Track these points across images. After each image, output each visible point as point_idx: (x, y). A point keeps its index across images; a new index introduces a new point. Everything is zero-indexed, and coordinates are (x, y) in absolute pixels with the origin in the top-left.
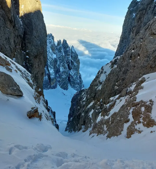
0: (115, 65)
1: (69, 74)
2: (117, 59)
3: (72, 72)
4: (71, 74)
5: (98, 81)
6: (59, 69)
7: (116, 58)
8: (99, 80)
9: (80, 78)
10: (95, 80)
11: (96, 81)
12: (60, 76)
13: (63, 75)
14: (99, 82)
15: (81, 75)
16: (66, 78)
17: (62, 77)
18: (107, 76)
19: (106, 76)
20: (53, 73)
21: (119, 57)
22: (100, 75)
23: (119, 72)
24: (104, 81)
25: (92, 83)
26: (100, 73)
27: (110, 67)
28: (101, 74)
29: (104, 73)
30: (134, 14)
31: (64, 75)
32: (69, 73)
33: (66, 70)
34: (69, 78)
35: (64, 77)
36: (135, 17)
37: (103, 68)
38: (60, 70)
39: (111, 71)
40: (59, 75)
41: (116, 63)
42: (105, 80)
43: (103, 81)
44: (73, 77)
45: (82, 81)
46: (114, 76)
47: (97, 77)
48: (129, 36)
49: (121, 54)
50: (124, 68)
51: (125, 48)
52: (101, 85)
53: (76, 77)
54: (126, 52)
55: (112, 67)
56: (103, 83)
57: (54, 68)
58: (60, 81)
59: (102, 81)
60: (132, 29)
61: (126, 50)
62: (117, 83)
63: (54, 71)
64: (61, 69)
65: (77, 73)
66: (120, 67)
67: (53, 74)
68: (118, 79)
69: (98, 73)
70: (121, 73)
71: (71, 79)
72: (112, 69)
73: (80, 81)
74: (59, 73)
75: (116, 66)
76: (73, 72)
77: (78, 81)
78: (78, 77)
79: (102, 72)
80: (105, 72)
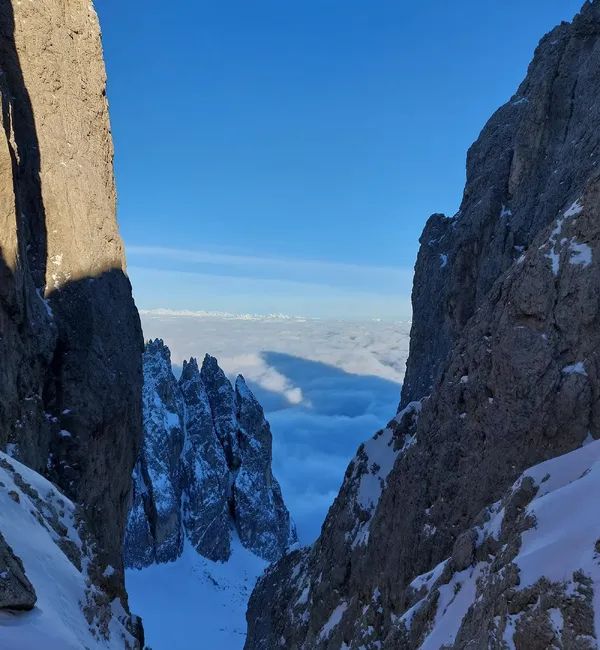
0: (408, 436)
1: (233, 488)
2: (413, 411)
3: (243, 480)
4: (237, 485)
5: (352, 506)
6: (192, 471)
7: (407, 409)
8: (356, 504)
9: (278, 498)
10: (339, 505)
11: (343, 508)
12: (194, 502)
13: (206, 495)
14: (357, 508)
15: (279, 488)
16: (218, 507)
17: (204, 502)
18: (386, 484)
19: (382, 483)
20: (165, 491)
21: (417, 405)
22: (356, 481)
23: (427, 463)
24: (376, 504)
25: (327, 520)
26: (354, 474)
27: (389, 445)
28: (358, 476)
29: (370, 472)
30: (444, 258)
31: (212, 495)
32: (231, 482)
33: (218, 473)
34: (232, 504)
35: (212, 502)
36: (448, 264)
37: (365, 450)
38: (193, 474)
39: (398, 461)
40: (188, 494)
41: (410, 428)
42: (380, 500)
43: (372, 507)
44: (247, 501)
45: (288, 513)
46: (411, 482)
47: (347, 491)
48: (440, 328)
49: (425, 391)
50: (445, 444)
51: (436, 370)
52: (368, 524)
53: (262, 496)
54: (440, 385)
55: (399, 445)
56: (373, 513)
57: (171, 470)
58: (193, 521)
59: (365, 506)
60: (445, 305)
61: (439, 377)
62: (427, 511)
63: (171, 479)
64: (200, 471)
65: (264, 478)
66: (429, 441)
67: (168, 495)
68: (432, 494)
69: (348, 474)
70: (438, 465)
71: (239, 507)
72: (398, 452)
73: (279, 512)
74: (192, 486)
75: (411, 440)
76: (246, 477)
77: (272, 515)
78: (270, 495)
79: (362, 470)
80: (376, 468)
